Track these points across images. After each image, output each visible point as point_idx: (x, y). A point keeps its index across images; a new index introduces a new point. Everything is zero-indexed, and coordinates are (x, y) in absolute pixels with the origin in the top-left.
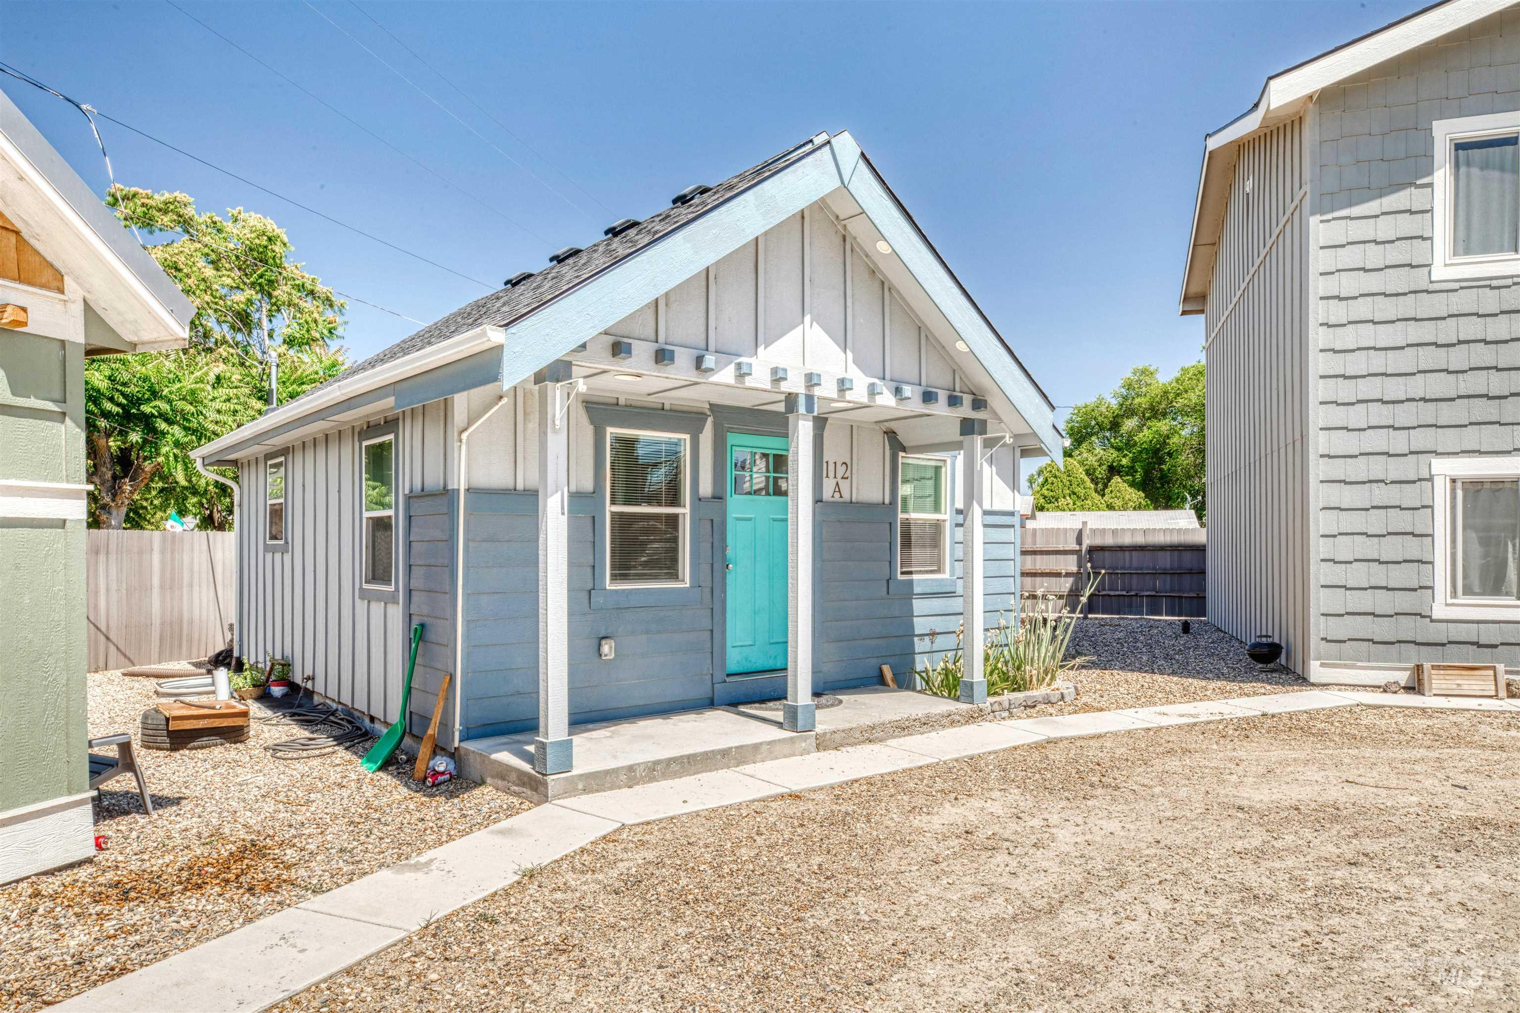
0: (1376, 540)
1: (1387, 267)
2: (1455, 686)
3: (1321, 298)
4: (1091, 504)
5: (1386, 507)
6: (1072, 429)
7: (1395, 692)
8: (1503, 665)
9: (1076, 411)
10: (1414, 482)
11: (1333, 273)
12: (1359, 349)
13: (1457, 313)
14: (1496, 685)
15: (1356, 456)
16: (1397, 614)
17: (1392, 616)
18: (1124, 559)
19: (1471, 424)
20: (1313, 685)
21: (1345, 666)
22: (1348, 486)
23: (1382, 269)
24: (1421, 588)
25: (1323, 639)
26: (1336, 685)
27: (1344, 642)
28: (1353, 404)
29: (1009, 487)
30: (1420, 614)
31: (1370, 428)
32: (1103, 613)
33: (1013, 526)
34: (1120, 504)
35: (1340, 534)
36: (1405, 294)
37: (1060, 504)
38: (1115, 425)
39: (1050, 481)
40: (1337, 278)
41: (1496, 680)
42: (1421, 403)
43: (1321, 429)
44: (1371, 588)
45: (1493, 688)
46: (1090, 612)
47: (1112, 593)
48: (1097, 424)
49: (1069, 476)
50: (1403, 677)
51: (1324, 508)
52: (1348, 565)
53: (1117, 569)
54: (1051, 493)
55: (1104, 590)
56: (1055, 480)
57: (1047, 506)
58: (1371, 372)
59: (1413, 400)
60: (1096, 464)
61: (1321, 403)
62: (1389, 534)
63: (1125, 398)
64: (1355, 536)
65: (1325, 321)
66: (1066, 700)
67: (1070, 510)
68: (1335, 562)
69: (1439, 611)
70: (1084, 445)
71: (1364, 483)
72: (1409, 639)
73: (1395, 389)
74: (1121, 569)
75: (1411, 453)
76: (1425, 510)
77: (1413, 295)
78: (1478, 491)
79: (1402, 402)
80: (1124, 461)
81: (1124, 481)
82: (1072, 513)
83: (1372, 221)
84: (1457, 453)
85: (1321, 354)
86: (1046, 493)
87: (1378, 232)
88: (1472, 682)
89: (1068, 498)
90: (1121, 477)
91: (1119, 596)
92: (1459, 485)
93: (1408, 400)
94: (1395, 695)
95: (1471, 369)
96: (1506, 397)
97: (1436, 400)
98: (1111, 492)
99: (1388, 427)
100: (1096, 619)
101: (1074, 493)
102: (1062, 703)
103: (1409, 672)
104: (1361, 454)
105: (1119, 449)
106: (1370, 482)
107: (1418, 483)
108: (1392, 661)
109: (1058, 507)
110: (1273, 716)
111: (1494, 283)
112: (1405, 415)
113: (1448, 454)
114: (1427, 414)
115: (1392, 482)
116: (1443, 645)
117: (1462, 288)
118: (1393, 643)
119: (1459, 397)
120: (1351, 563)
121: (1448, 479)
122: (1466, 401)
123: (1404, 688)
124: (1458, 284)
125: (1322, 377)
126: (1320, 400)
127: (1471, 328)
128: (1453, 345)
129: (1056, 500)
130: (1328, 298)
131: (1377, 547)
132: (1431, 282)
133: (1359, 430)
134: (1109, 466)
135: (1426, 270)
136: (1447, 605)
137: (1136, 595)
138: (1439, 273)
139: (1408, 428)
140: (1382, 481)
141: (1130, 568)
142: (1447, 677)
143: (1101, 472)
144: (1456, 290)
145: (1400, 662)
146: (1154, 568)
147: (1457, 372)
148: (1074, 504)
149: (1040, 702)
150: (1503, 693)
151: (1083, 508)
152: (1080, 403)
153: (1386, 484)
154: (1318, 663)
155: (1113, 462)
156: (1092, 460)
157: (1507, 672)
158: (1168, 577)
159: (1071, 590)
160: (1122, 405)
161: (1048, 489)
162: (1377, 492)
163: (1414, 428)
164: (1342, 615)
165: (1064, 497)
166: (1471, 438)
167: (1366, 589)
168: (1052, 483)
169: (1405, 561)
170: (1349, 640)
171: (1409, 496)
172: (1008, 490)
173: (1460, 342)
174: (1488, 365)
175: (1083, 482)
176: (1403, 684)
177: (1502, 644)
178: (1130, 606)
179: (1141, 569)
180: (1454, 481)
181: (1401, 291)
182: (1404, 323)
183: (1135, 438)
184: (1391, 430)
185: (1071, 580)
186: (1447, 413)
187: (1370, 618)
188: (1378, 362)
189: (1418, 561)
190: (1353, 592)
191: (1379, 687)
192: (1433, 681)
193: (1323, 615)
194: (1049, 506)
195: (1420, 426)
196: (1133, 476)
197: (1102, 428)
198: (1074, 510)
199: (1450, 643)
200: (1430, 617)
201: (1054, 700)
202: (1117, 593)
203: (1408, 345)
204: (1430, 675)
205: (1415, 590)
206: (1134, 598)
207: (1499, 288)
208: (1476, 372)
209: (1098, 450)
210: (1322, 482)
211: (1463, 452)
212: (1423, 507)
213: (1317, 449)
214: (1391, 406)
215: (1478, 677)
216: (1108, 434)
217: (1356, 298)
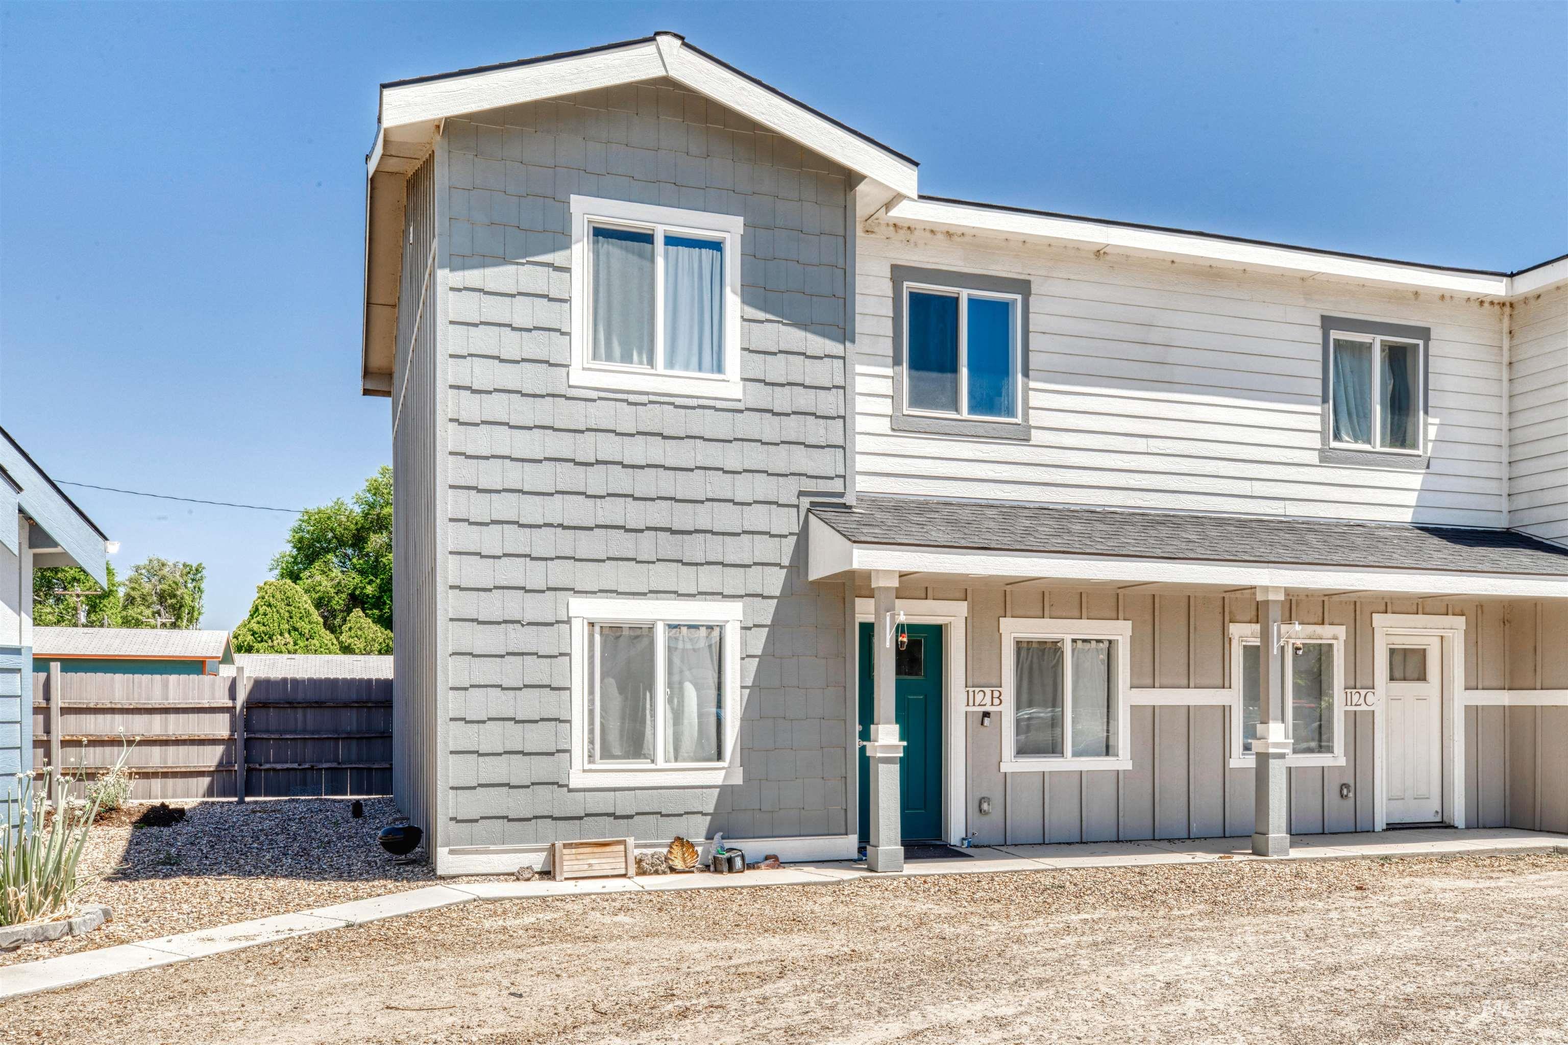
0: (512, 693)
1: (524, 360)
2: (586, 867)
3: (451, 387)
4: (318, 645)
5: (522, 654)
6: (301, 540)
7: (528, 880)
8: (632, 838)
9: (306, 518)
10: (551, 624)
11: (464, 357)
12: (493, 457)
13: (595, 427)
14: (626, 862)
15: (490, 590)
16: (533, 784)
17: (528, 787)
18: (296, 719)
19: (609, 559)
20: (442, 878)
21: (477, 852)
22: (481, 627)
23: (517, 362)
24: (558, 751)
25: (451, 819)
26: (467, 876)
27: (476, 821)
28: (487, 524)
29: (15, 611)
30: (557, 783)
31: (505, 555)
32: (266, 795)
33: (19, 670)
34: (362, 646)
35: (472, 686)
36: (543, 396)
37: (275, 643)
38: (359, 540)
39: (261, 610)
40: (469, 365)
41: (626, 856)
42: (559, 530)
43: (451, 553)
44: (506, 753)
45: (623, 865)
46: (247, 795)
47: (279, 766)
48: (335, 537)
49: (288, 605)
50: (537, 860)
51: (454, 654)
52: (481, 725)
53: (286, 732)
54: (263, 628)
55: (268, 762)
56: (268, 609)
57: (256, 645)
58: (506, 487)
59: (551, 525)
60: (332, 591)
61: (451, 520)
62: (526, 686)
63: (372, 506)
64: (489, 689)
65: (455, 417)
66: (76, 932)
67: (289, 652)
68: (467, 722)
69: (577, 780)
70: (316, 564)
71: (499, 623)
72: (546, 814)
73: (532, 510)
74: (291, 732)
75: (549, 589)
76: (564, 658)
77: (551, 399)
78: (618, 638)
79: (539, 526)
80: (369, 590)
81: (367, 615)
82: (290, 656)
83: (508, 299)
84: (595, 593)
85: (451, 458)
86: (256, 627)
87: (515, 316)
88: (604, 861)
89: (287, 635)
90: (364, 610)
91: (288, 769)
92: (597, 629)
93: (546, 525)
94: (528, 883)
95: (609, 495)
96: (641, 531)
97: (575, 528)
98: (350, 629)
99: (525, 556)
100: (256, 802)
101: (296, 629)
102: (69, 938)
103: (545, 853)
104: (496, 588)
105: (362, 572)
106: (505, 622)
107: (556, 625)
108: (528, 842)
109: (272, 647)
110: (360, 926)
111: (632, 398)
112: (543, 542)
113: (586, 592)
114: (565, 542)
115: (529, 624)
116: (580, 818)
117: (600, 398)
118: (529, 820)
119: (598, 526)
120: (484, 722)
121: (586, 622)
122: (603, 531)
123: (540, 873)
124: (596, 393)
125: (451, 487)
126: (450, 516)
127: (609, 448)
128: (592, 464)
129: (270, 638)
130: (458, 388)
131: (512, 702)
132: (570, 386)
133: (494, 557)
134: (350, 594)
135: (564, 370)
136: (584, 771)
137: (312, 768)
138: (578, 377)
139: (546, 559)
140: (518, 622)
141: (304, 731)
142: (579, 857)
143: (338, 602)
144: (594, 400)
145: (536, 842)
146: (336, 731)
147: (595, 497)
148: (295, 644)
149: (29, 941)
150: (632, 870)
151: (307, 650)
152: (312, 507)
153: (523, 625)
154: (446, 849)
155: (355, 589)
156: (326, 585)
157: (637, 846)
158: (354, 742)
159: (220, 764)
160: (367, 514)
161: (258, 623)
162: (512, 635)
163: (552, 559)
164: (474, 788)
165: (281, 634)
166: (609, 575)
167: (500, 754)
168: (265, 614)
169: (542, 720)
170: (482, 818)
171: (543, 640)
172: (9, 611)
173: (598, 462)
174: (625, 493)
175: (308, 614)
176: (538, 868)
177: (638, 814)
178: (304, 783)
179: (318, 732)
180: (592, 624)
181: (538, 393)
182: (542, 431)
183: (384, 560)
184: (528, 559)
185: (219, 750)
186: (588, 545)
187: (505, 789)
188: (514, 475)
189: (555, 720)
190: (487, 758)
191: (513, 874)
192: (565, 863)
193: (452, 788)
194: (260, 645)
195: (558, 558)
196: (381, 610)
197: (341, 543)
198: (295, 652)
199: (587, 815)
200: (567, 786)
201: (52, 934)
202: (286, 766)
203: (546, 459)
204: (562, 855)
205: (552, 754)
206: (309, 773)
207: (636, 404)
208: (613, 498)
209: (336, 572)
210: (451, 620)
211: (601, 591)
212: (561, 654)
213: (446, 578)
214: (528, 530)
215: (609, 854)
216: (350, 551)
217: (490, 392)
